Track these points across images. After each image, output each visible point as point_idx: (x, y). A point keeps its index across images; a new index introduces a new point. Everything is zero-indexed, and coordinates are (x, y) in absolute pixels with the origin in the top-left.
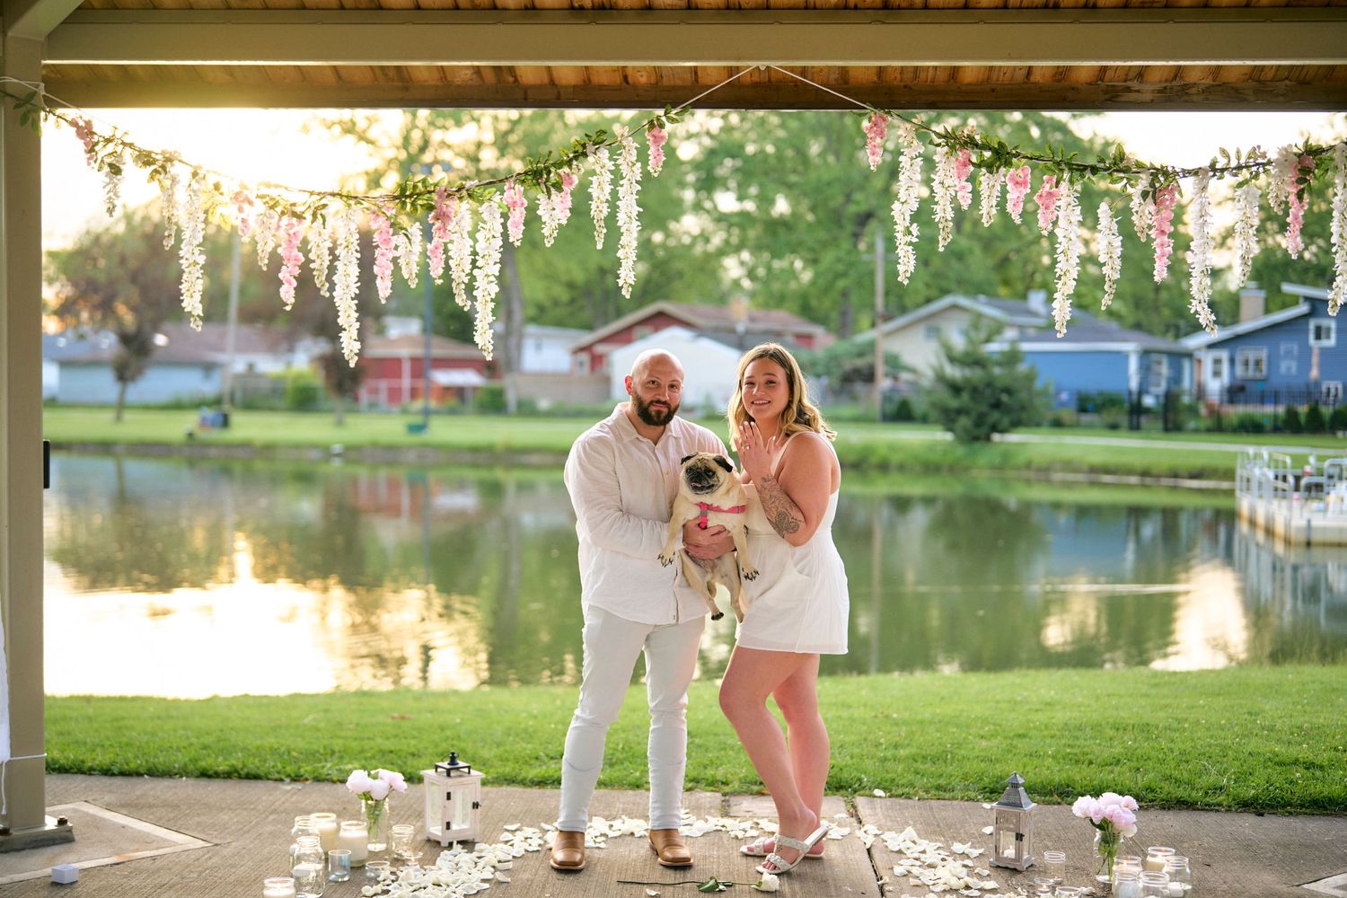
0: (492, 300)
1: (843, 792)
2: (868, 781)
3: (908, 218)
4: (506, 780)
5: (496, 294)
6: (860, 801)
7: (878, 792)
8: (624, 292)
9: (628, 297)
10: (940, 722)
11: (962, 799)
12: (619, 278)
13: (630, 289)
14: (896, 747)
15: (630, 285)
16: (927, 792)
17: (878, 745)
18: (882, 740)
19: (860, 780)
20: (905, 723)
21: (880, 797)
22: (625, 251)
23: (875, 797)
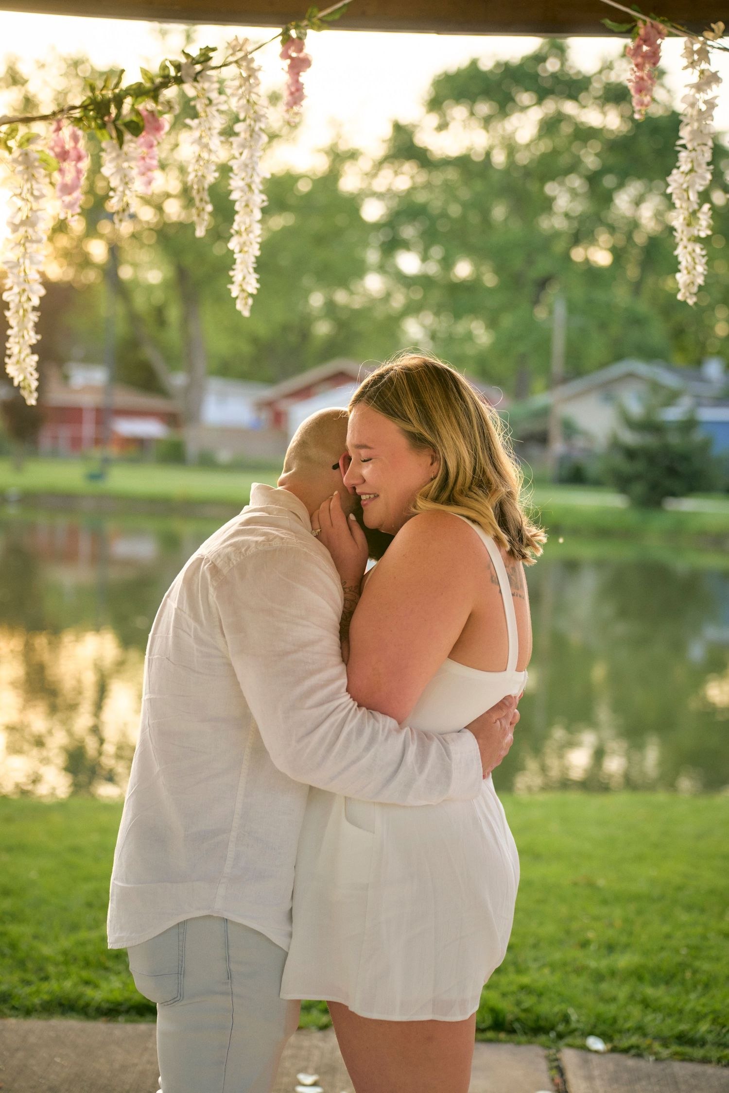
0: (34, 309)
1: (543, 1038)
2: (578, 1021)
3: (693, 197)
4: (61, 1005)
5: (41, 299)
6: (569, 1057)
7: (596, 1044)
8: (239, 306)
9: (246, 313)
10: (661, 898)
11: (719, 1061)
12: (232, 283)
13: (250, 301)
14: (611, 948)
15: (251, 295)
16: (665, 1043)
17: (584, 944)
18: (591, 935)
19: (566, 1019)
20: (619, 898)
21: (597, 1052)
22: (242, 240)
23: (589, 1050)
